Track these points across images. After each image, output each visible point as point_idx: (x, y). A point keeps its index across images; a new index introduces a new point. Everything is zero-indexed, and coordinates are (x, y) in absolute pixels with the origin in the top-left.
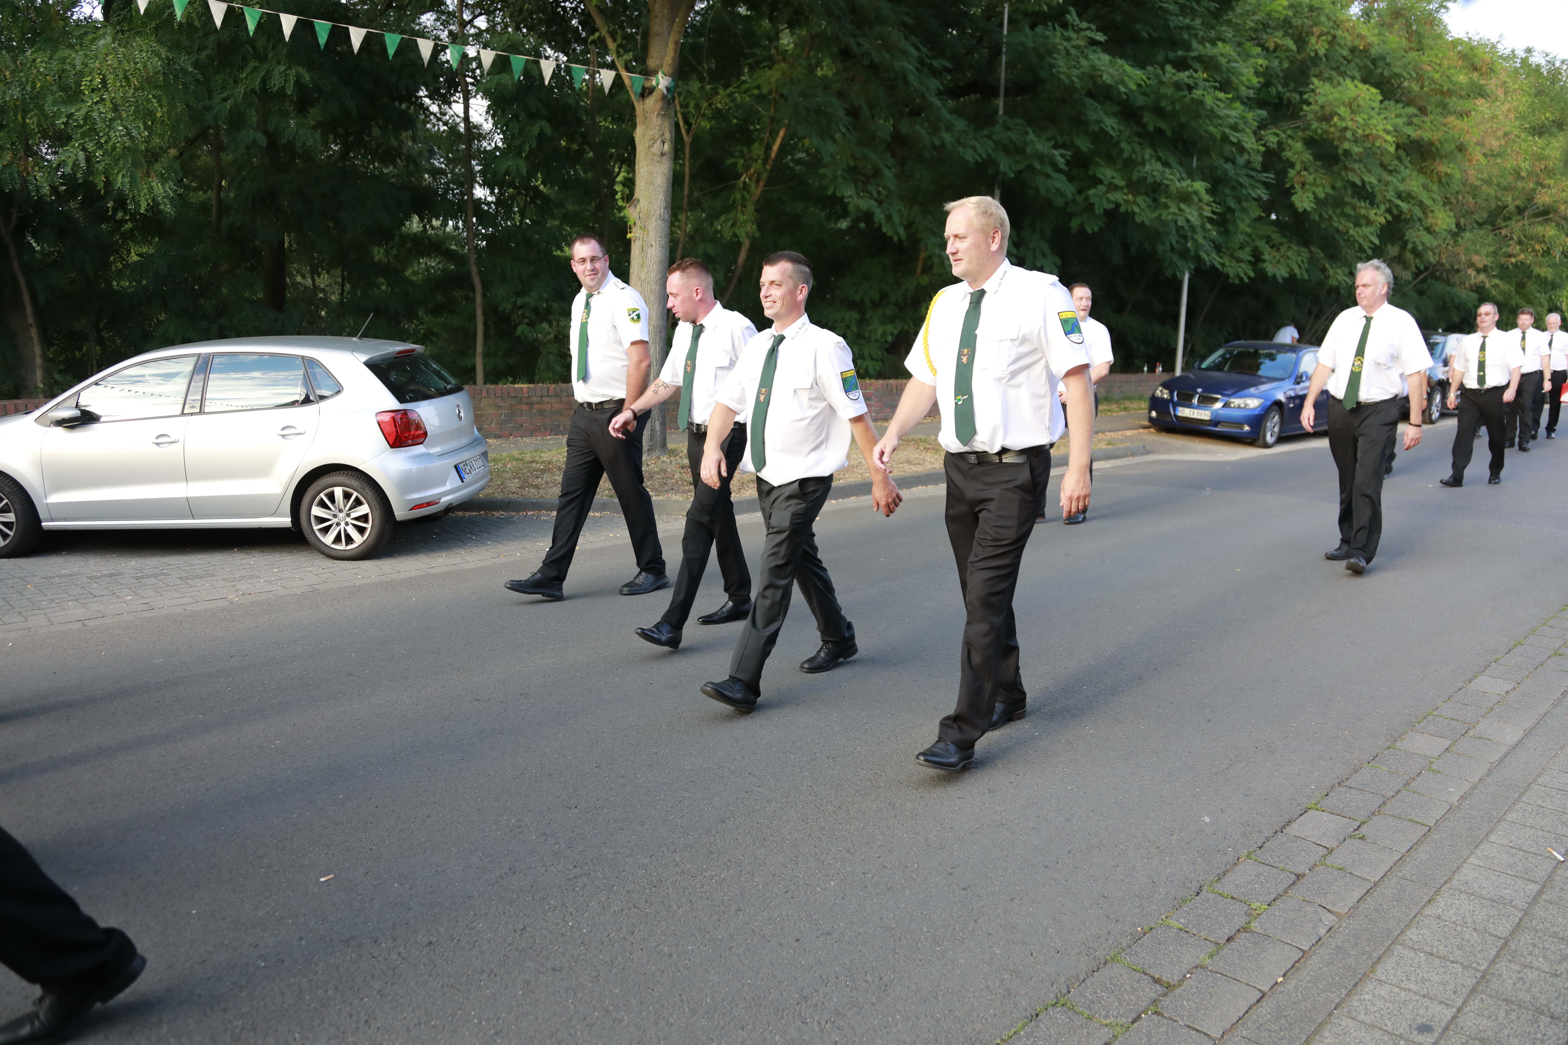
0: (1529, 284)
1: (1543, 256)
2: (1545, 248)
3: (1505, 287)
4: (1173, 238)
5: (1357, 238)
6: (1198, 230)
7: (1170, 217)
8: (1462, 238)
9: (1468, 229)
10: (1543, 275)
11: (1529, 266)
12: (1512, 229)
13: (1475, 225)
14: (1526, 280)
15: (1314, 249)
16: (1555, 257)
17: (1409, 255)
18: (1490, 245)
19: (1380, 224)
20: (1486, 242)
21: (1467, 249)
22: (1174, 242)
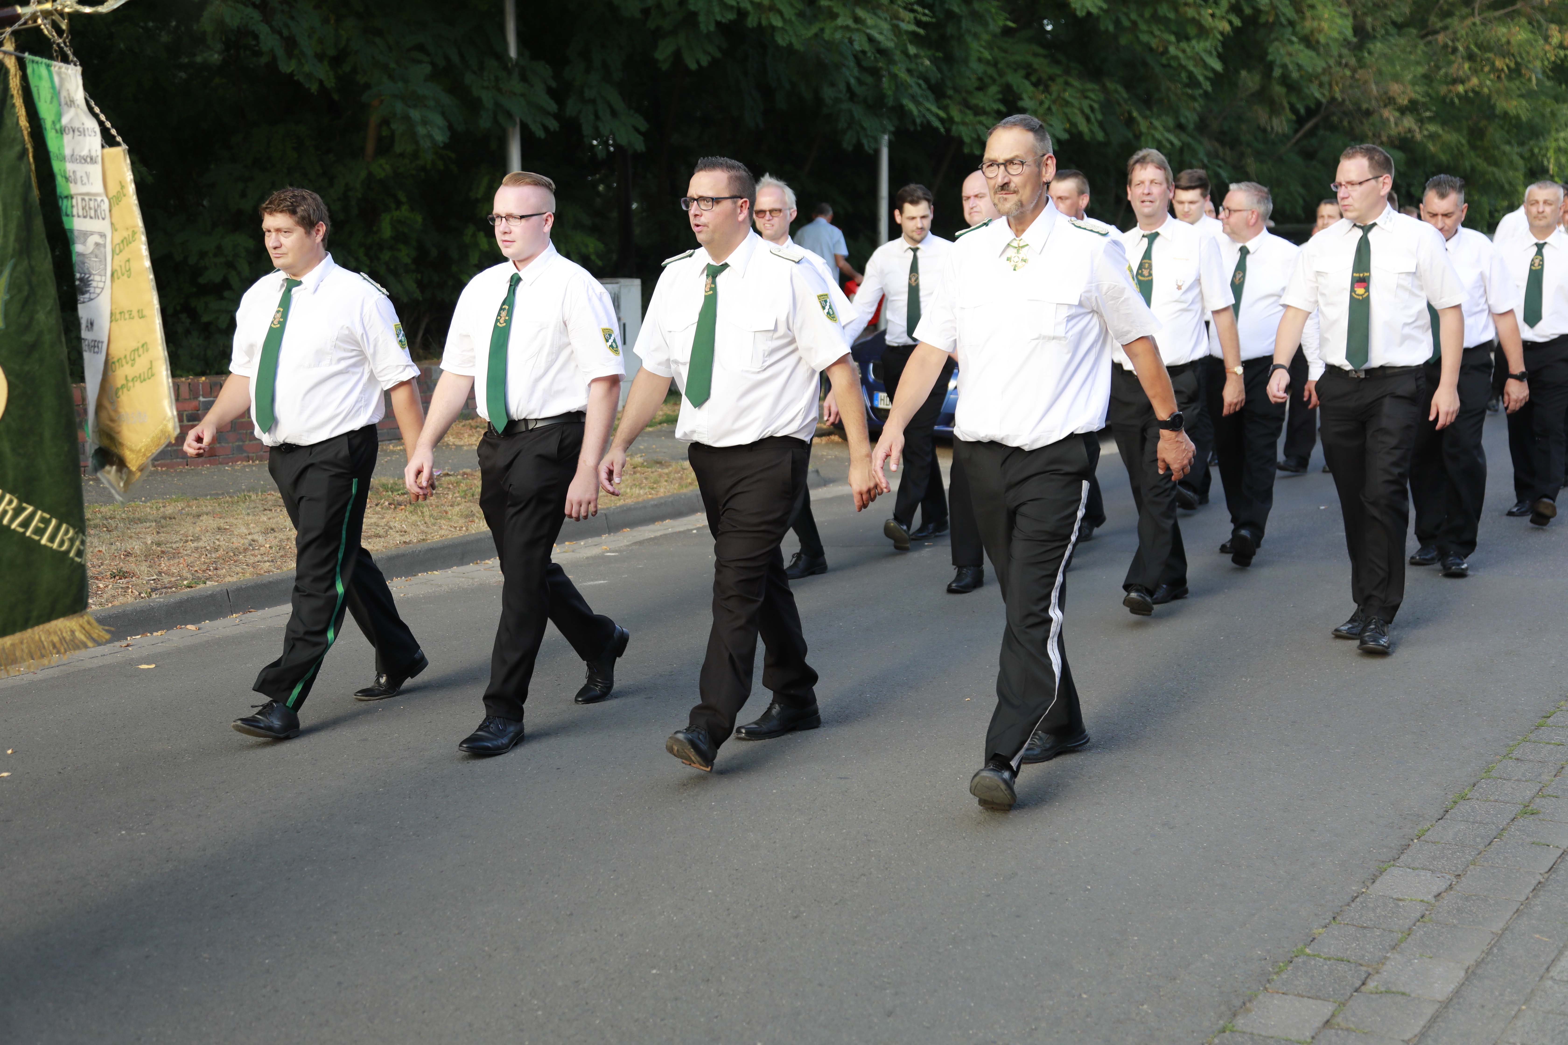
0: (1491, 130)
1: (1510, 78)
2: (1512, 65)
3: (1451, 137)
4: (851, 74)
5: (1184, 62)
6: (898, 56)
7: (838, 36)
8: (1370, 53)
9: (1379, 36)
10: (1512, 112)
11: (1489, 97)
12: (1455, 33)
13: (1390, 28)
14: (1483, 123)
15: (1111, 85)
16: (1530, 80)
17: (1278, 90)
18: (1418, 63)
19: (1222, 34)
20: (1412, 57)
21: (1380, 73)
22: (852, 81)
